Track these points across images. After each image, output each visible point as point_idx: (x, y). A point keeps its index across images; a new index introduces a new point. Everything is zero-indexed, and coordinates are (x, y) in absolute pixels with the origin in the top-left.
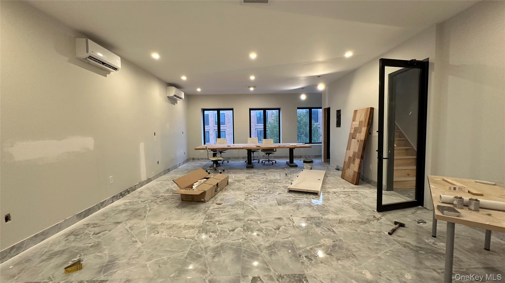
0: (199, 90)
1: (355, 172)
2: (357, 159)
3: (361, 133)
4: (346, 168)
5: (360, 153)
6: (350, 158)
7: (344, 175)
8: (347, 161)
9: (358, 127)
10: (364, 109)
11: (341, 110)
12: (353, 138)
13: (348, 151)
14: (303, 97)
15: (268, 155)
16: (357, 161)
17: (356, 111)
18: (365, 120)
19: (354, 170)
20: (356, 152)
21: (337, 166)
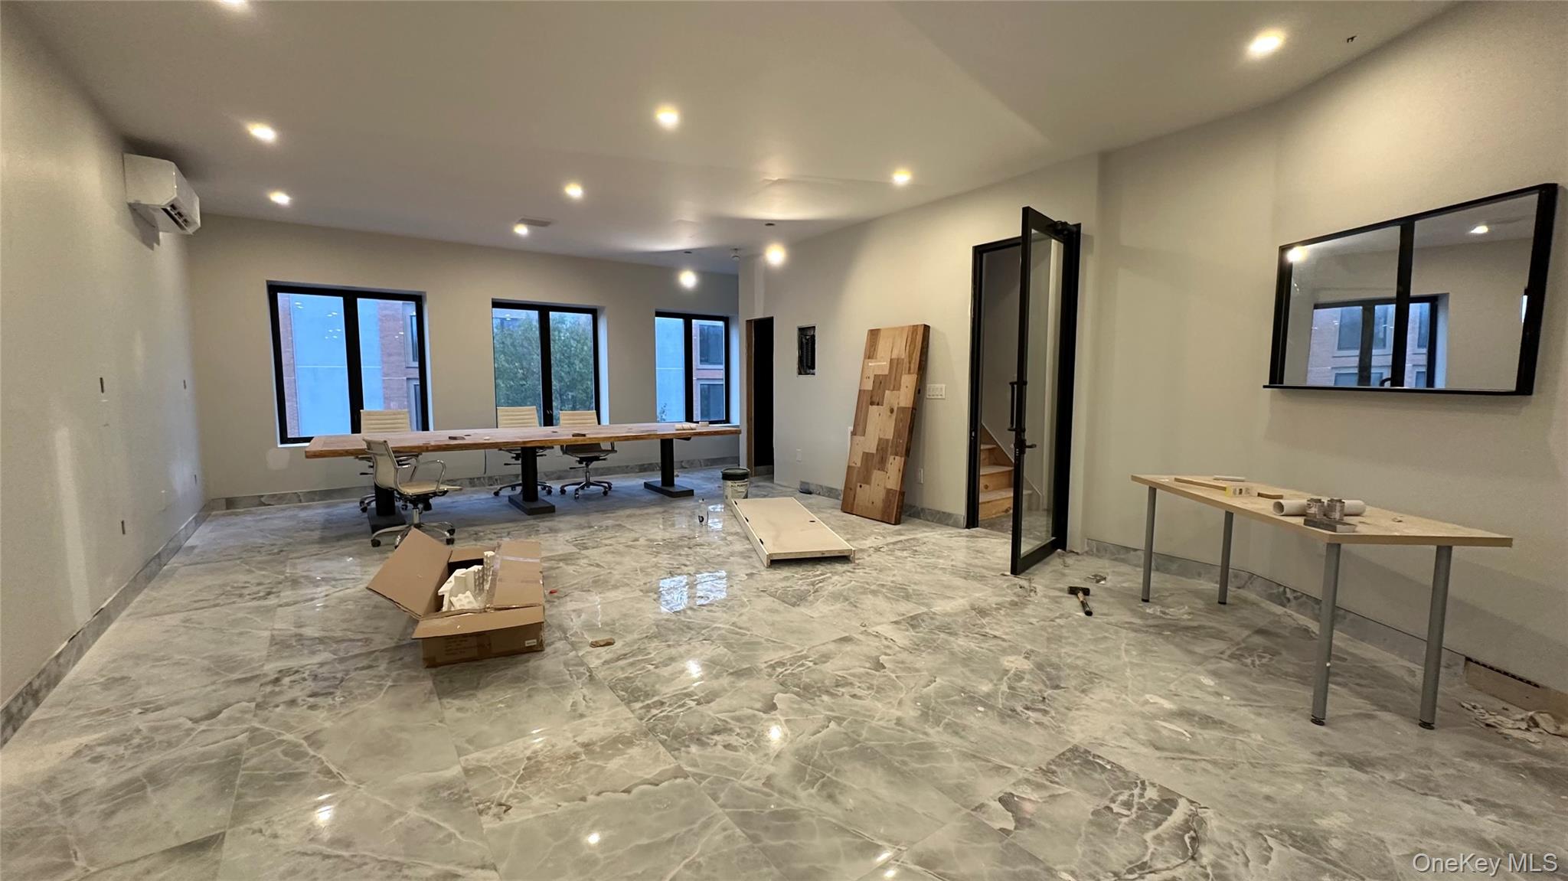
0: (280, 198)
1: (889, 491)
2: (892, 457)
3: (899, 389)
4: (859, 484)
5: (903, 441)
6: (867, 457)
7: (853, 504)
8: (859, 464)
9: (886, 375)
10: (903, 328)
11: (814, 327)
12: (872, 403)
13: (858, 438)
14: (688, 279)
15: (584, 465)
16: (895, 464)
17: (874, 334)
18: (910, 356)
19: (885, 488)
20: (887, 440)
21: (803, 483)
